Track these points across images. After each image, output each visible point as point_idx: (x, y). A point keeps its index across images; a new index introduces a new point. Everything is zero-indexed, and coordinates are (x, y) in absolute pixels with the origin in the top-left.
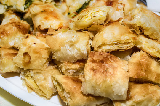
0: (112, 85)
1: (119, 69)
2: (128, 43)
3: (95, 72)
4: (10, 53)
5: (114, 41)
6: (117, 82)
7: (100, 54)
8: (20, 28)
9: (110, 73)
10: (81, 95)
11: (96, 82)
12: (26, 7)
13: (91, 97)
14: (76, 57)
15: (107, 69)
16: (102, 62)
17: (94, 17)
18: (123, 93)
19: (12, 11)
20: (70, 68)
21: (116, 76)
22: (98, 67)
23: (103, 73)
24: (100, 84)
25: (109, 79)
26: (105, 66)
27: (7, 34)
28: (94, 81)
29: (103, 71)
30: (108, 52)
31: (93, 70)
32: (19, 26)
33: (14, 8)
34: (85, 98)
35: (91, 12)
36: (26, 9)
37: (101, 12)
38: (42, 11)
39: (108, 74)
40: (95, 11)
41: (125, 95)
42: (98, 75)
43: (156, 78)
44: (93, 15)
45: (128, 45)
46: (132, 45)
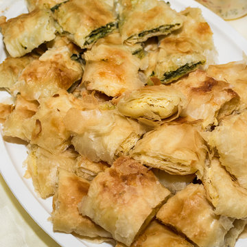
0: (117, 218)
1: (140, 200)
2: (183, 166)
3: (105, 190)
4: (29, 109)
5: (161, 154)
6: (126, 217)
7: (130, 166)
8: (59, 75)
9: (124, 200)
10: (77, 213)
11: (99, 203)
12: (89, 41)
13: (89, 222)
14: (98, 155)
15: (124, 192)
16: (125, 178)
17: (151, 105)
18: (127, 236)
19: (69, 39)
20: (86, 167)
21: (129, 207)
22: (113, 184)
23: (115, 196)
24: (103, 209)
25: (118, 208)
26: (123, 187)
27: (36, 79)
28: (97, 201)
29: (115, 193)
30: (148, 167)
31: (104, 185)
32: (59, 72)
33: (71, 36)
34: (81, 220)
35: (148, 97)
36: (89, 44)
37: (165, 101)
38: (103, 60)
39: (120, 201)
40: (155, 98)
41: (130, 239)
42: (106, 196)
43: (195, 236)
44: (151, 103)
45: (183, 169)
46: (188, 171)
